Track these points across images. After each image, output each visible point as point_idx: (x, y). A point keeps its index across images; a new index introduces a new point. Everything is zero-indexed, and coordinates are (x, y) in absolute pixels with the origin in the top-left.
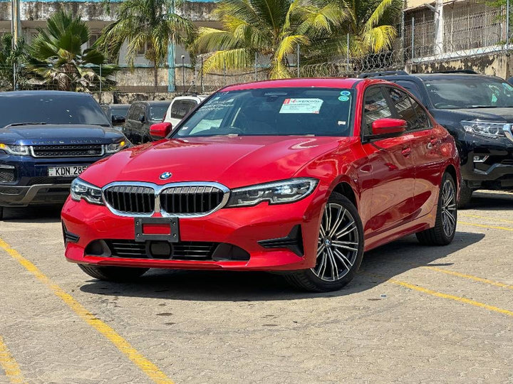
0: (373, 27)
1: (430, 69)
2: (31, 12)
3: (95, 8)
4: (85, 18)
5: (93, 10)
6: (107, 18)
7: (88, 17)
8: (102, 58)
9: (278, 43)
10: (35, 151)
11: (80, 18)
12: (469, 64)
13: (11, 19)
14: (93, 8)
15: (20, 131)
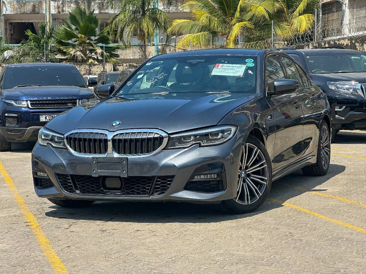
0: (299, 15)
1: (327, 46)
2: (58, 7)
3: (103, 5)
4: (96, 12)
5: (101, 6)
6: (111, 11)
7: (98, 10)
8: (108, 39)
9: (231, 28)
10: (31, 104)
11: (93, 12)
12: (353, 42)
13: (45, 12)
14: (101, 4)
15: (23, 91)
